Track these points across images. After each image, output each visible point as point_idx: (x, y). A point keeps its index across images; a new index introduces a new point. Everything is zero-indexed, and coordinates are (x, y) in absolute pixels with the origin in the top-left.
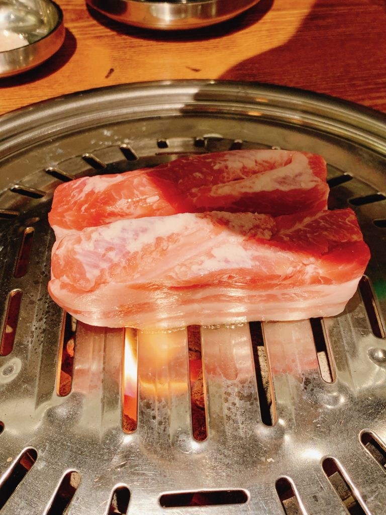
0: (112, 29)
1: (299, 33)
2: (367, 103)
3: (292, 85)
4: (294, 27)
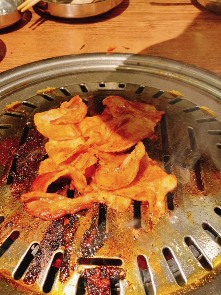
1: (185, 33)
4: (183, 29)
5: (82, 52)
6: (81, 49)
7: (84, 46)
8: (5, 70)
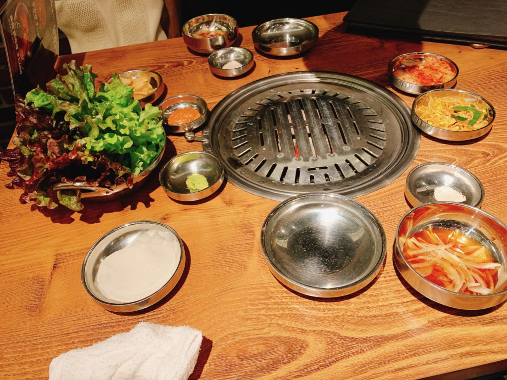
0: (267, 57)
2: (354, 75)
3: (329, 71)
5: (270, 75)
6: (269, 73)
7: (270, 71)
8: (225, 96)
